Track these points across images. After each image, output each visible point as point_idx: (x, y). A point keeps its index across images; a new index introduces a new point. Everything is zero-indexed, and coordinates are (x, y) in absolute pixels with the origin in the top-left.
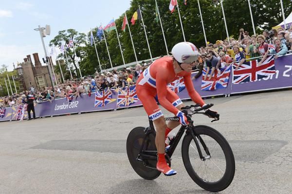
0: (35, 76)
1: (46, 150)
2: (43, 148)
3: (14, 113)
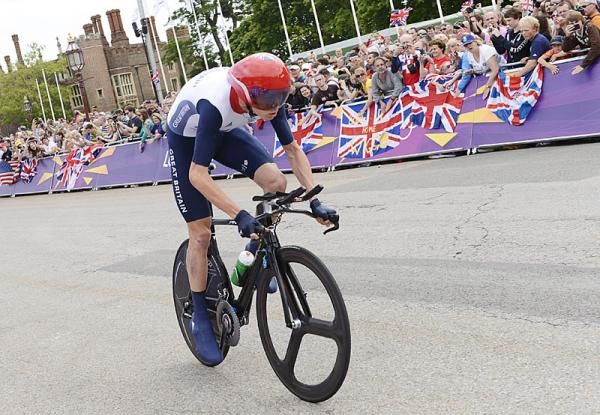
0: (110, 74)
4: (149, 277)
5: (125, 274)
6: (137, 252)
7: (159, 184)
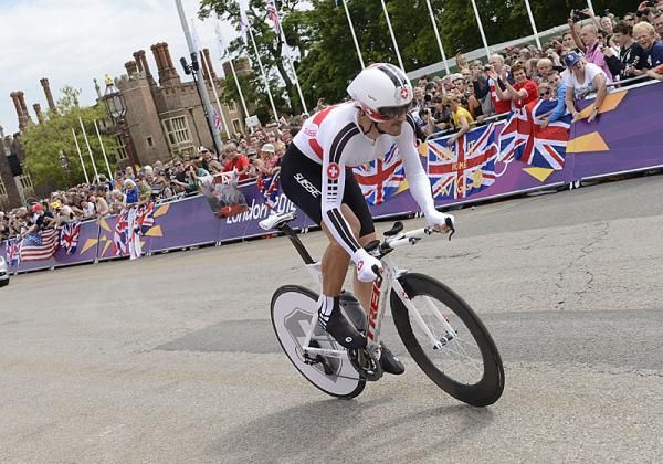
0: (161, 119)
1: (204, 356)
2: (196, 349)
3: (104, 238)
4: (213, 354)
5: (185, 352)
6: (197, 325)
7: (223, 243)
